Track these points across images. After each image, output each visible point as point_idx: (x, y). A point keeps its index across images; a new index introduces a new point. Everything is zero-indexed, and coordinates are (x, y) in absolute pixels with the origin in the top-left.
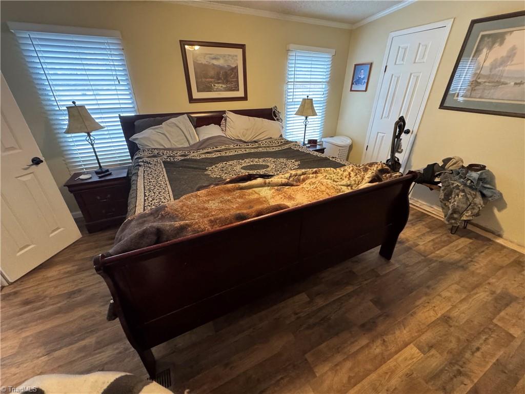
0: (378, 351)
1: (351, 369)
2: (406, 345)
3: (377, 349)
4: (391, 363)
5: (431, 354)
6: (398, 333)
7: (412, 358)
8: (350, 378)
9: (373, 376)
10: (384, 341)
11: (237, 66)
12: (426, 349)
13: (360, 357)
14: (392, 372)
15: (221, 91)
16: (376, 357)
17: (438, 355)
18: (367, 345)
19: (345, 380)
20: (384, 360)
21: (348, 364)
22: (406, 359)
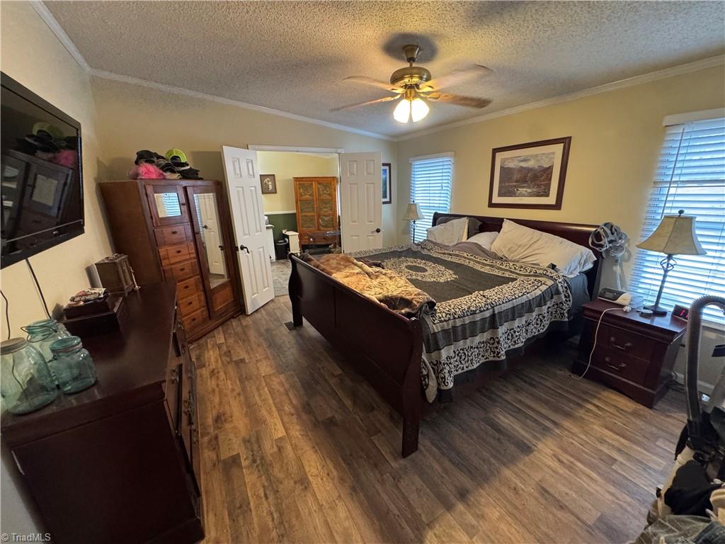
0: (286, 408)
1: (278, 391)
2: (286, 430)
3: (287, 408)
4: (276, 414)
5: (275, 446)
6: (298, 427)
7: (275, 429)
8: (274, 389)
9: (271, 401)
10: (293, 415)
11: (553, 166)
12: (279, 444)
13: (284, 397)
14: (270, 412)
15: (524, 196)
16: (283, 406)
17: (272, 451)
18: (292, 403)
19: (273, 387)
20: (279, 410)
21: (282, 390)
22: (275, 424)
